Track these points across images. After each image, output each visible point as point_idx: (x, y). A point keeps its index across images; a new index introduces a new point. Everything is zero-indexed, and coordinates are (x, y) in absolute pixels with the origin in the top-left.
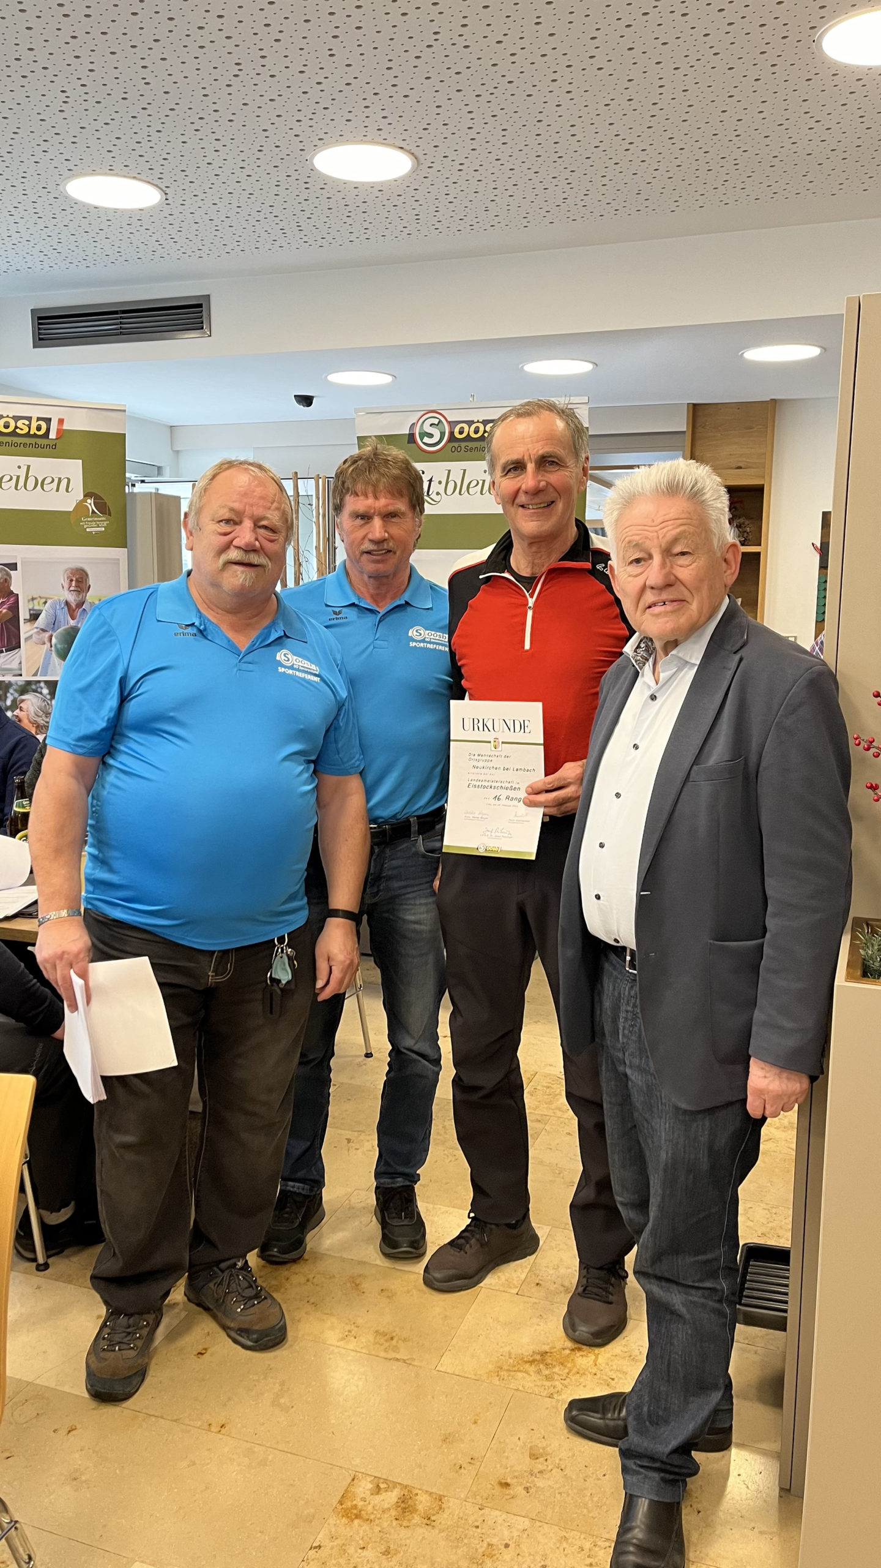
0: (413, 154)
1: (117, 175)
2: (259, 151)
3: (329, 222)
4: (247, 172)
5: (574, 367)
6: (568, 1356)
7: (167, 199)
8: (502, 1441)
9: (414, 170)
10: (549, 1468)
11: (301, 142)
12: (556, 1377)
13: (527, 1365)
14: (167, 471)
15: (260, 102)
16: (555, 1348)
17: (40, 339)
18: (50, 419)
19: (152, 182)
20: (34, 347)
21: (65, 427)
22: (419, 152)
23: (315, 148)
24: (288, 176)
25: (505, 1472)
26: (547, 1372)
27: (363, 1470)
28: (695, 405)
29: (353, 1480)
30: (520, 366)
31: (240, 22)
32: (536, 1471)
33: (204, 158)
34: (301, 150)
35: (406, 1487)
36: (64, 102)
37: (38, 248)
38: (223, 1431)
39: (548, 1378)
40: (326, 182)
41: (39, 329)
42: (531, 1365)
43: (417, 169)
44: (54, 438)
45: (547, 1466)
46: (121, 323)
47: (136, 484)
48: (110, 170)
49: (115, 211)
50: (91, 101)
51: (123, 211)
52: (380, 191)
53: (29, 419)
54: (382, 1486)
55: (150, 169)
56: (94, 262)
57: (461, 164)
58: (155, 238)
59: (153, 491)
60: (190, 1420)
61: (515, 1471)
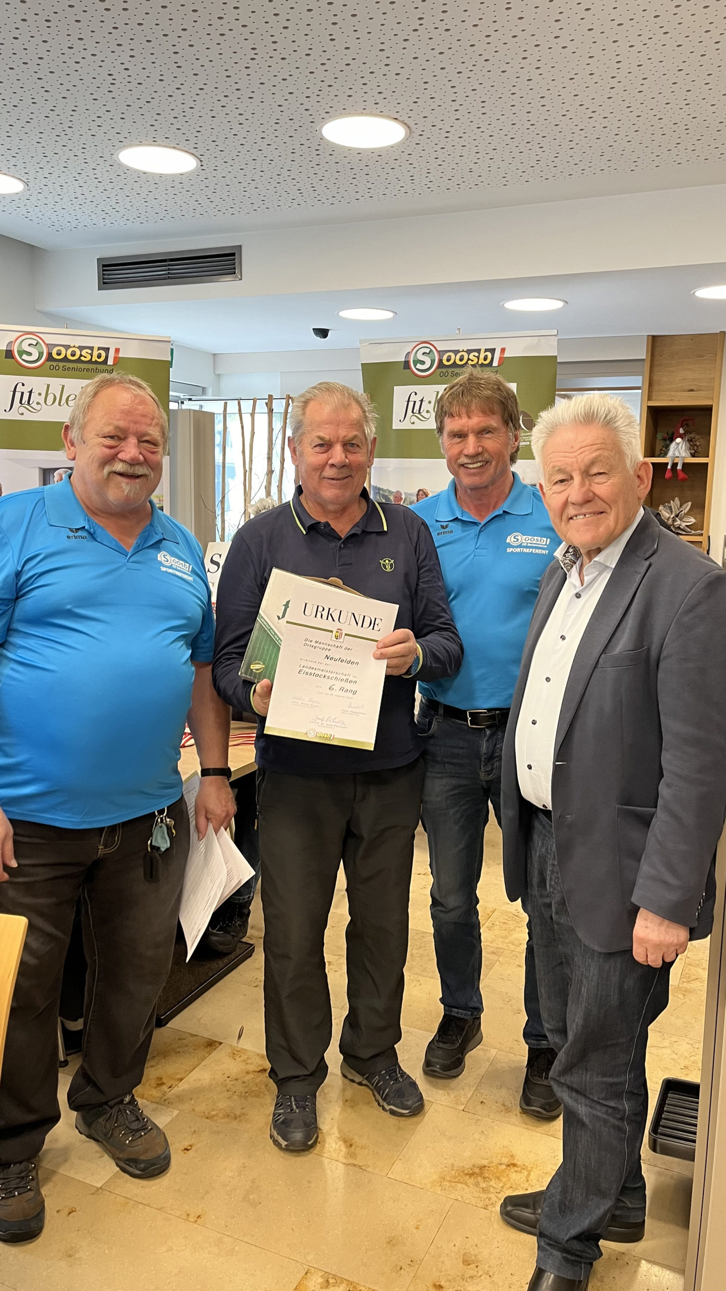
0: (405, 124)
1: (160, 145)
2: (276, 123)
3: (338, 183)
4: (266, 141)
5: (548, 305)
6: (504, 1171)
7: (202, 166)
8: (439, 1246)
9: (406, 139)
10: (480, 1273)
11: (310, 115)
12: (492, 1190)
13: (468, 1177)
14: (210, 391)
15: (275, 81)
16: (493, 1163)
17: (104, 283)
18: (109, 348)
19: (189, 151)
20: (99, 289)
21: (120, 355)
22: (411, 122)
23: (323, 120)
24: (301, 145)
25: (439, 1276)
26: (484, 1185)
27: (314, 1266)
28: (654, 337)
29: (306, 1273)
30: (501, 304)
31: (253, 12)
32: (467, 1276)
33: (231, 130)
34: (311, 122)
35: (352, 1283)
36: (112, 84)
37: (100, 207)
38: (199, 1219)
39: (484, 1190)
40: (334, 150)
41: (104, 275)
42: (470, 1177)
43: (409, 137)
44: (112, 364)
45: (478, 1272)
46: (169, 269)
47: (185, 402)
48: (154, 141)
49: (161, 176)
50: (135, 83)
51: (167, 175)
52: (379, 156)
53: (92, 348)
54: (331, 1281)
55: (186, 140)
56: (147, 219)
57: (447, 132)
58: (194, 198)
59: (197, 408)
60: (171, 1210)
61: (449, 1275)
